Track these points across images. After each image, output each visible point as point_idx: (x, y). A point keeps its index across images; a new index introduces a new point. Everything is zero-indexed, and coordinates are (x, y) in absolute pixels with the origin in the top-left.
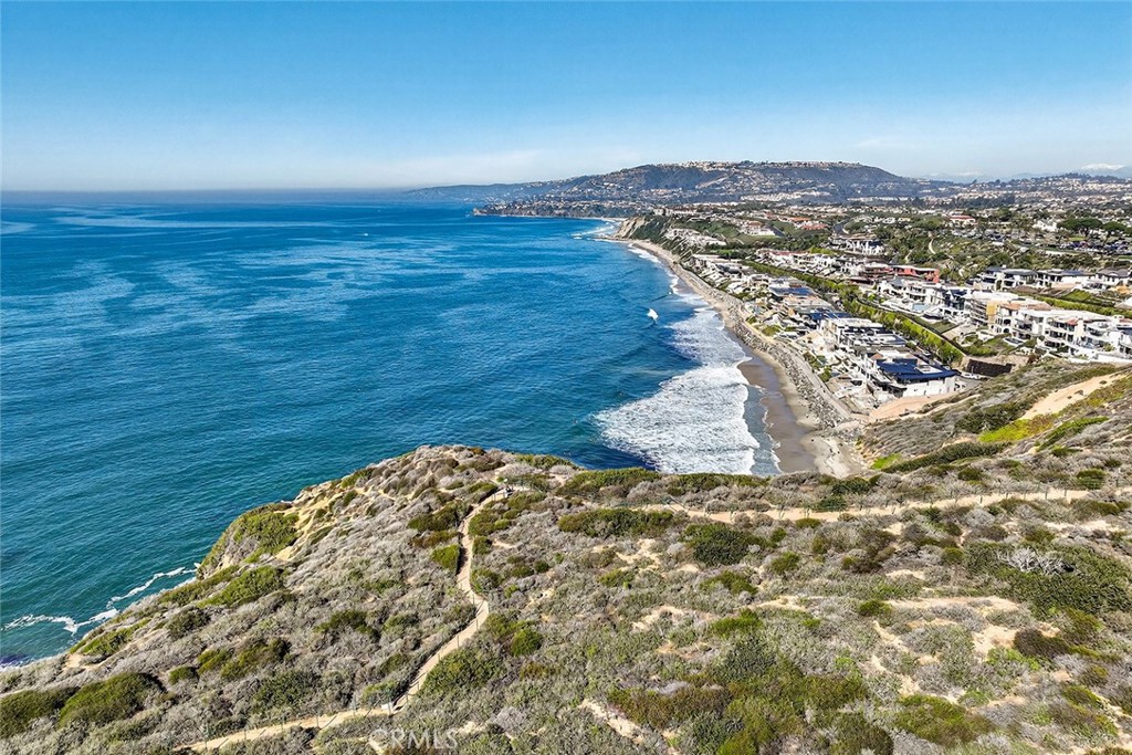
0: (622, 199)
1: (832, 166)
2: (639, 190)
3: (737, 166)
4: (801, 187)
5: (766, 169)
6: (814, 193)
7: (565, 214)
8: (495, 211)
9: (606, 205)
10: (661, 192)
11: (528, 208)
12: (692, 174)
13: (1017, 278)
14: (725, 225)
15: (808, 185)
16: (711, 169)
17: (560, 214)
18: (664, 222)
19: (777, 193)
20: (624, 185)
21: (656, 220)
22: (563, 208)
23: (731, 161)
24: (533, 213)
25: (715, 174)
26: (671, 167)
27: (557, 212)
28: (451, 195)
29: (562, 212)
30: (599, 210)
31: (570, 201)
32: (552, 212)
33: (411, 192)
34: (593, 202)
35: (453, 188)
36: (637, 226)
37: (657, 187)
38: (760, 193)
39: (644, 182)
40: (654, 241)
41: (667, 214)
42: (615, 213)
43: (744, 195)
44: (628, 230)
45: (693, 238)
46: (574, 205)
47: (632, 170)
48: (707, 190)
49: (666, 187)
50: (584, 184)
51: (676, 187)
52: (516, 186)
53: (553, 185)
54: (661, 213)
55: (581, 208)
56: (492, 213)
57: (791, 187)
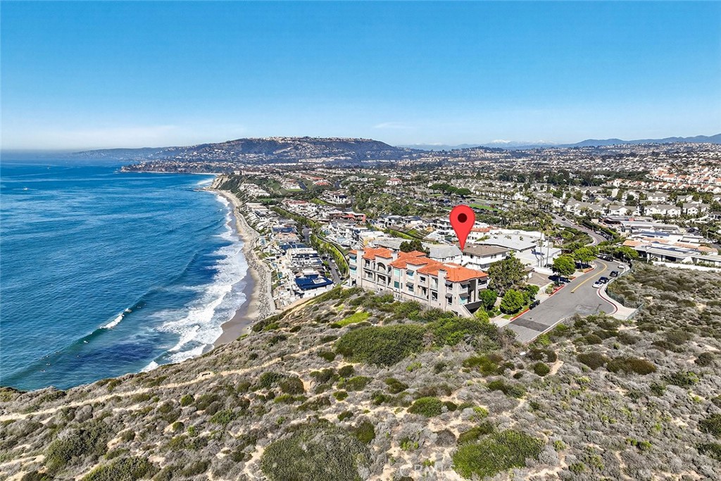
0: (226, 160)
1: (356, 141)
2: (237, 154)
3: (300, 140)
4: (335, 154)
5: (316, 142)
6: (342, 158)
7: (185, 171)
8: (136, 169)
9: (213, 165)
10: (252, 155)
11: (159, 167)
12: (272, 145)
13: (393, 221)
14: (275, 182)
15: (339, 152)
16: (283, 142)
17: (181, 171)
18: (240, 179)
19: (321, 157)
20: (228, 151)
21: (235, 178)
22: (184, 167)
23: (297, 136)
24: (163, 170)
25: (285, 145)
26: (259, 140)
27: (179, 169)
28: (110, 155)
29: (183, 169)
30: (208, 168)
31: (190, 162)
32: (176, 169)
33: (81, 153)
34: (206, 163)
35: (113, 150)
36: (223, 182)
37: (249, 153)
38: (311, 157)
39: (241, 149)
40: (232, 192)
41: (243, 174)
42: (219, 170)
43: (301, 159)
44: (217, 184)
45: (252, 191)
46: (192, 165)
47: (233, 141)
48: (280, 155)
49: (255, 153)
50: (201, 150)
51: (261, 153)
52: (159, 149)
53: (182, 150)
54: (239, 174)
55: (196, 167)
56: (133, 169)
57: (329, 154)
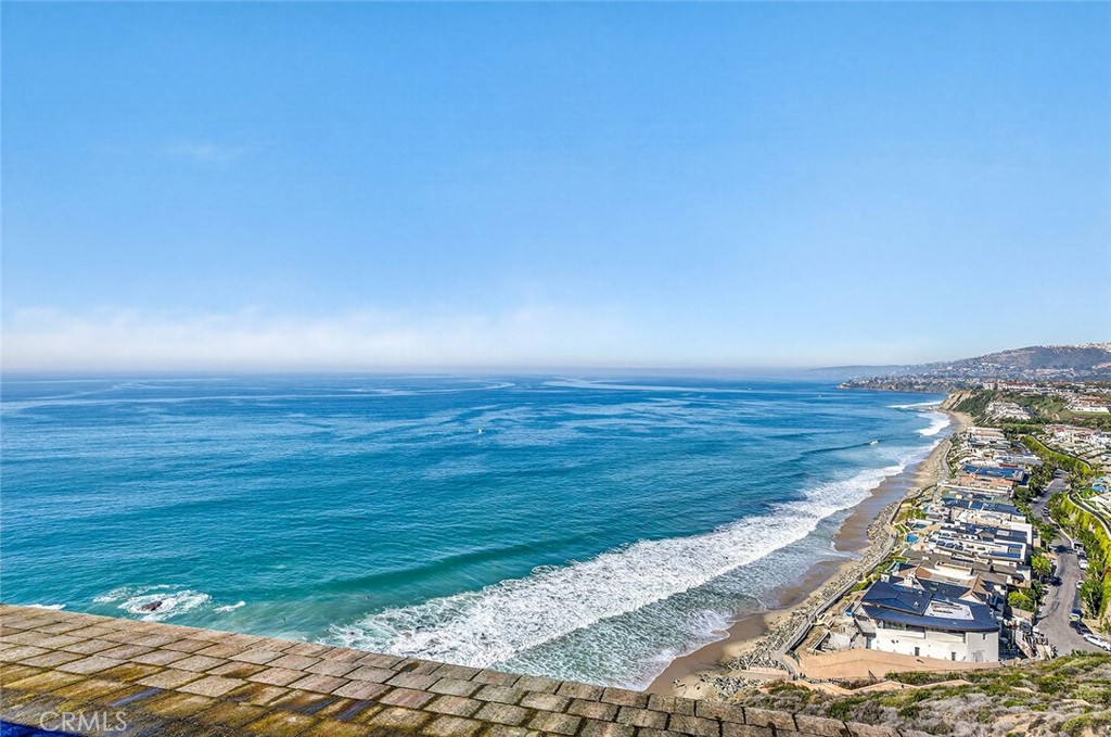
12: (1091, 355)
14: (1057, 401)
17: (919, 389)
18: (990, 396)
24: (893, 387)
27: (916, 387)
29: (922, 387)
36: (961, 400)
39: (1028, 362)
40: (972, 415)
44: (952, 403)
45: (1003, 411)
47: (1016, 351)
55: (942, 384)
